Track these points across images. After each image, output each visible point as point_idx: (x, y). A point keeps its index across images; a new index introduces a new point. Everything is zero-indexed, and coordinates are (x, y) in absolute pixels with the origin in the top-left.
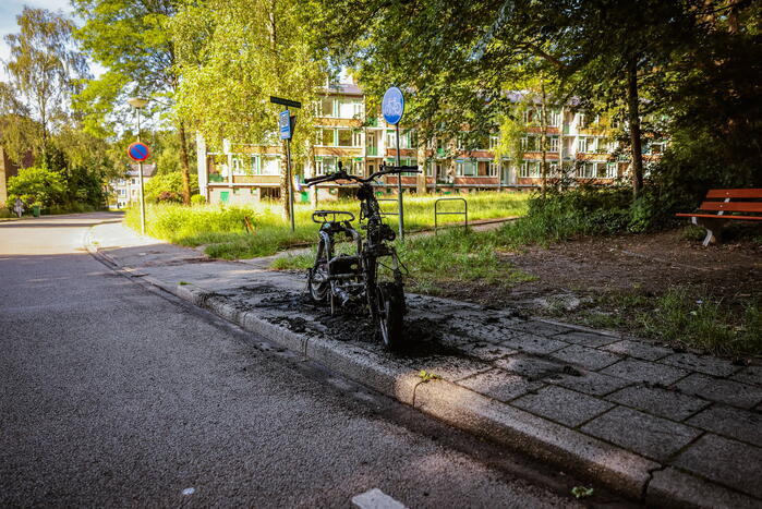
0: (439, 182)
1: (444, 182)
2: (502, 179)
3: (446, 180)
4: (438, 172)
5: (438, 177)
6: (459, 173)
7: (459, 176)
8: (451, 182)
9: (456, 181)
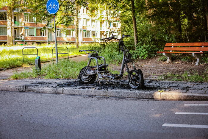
0: (16, 39)
1: (19, 39)
2: (49, 38)
3: (20, 38)
4: (15, 34)
5: (15, 36)
6: (27, 34)
7: (27, 36)
8: (23, 39)
9: (25, 38)
